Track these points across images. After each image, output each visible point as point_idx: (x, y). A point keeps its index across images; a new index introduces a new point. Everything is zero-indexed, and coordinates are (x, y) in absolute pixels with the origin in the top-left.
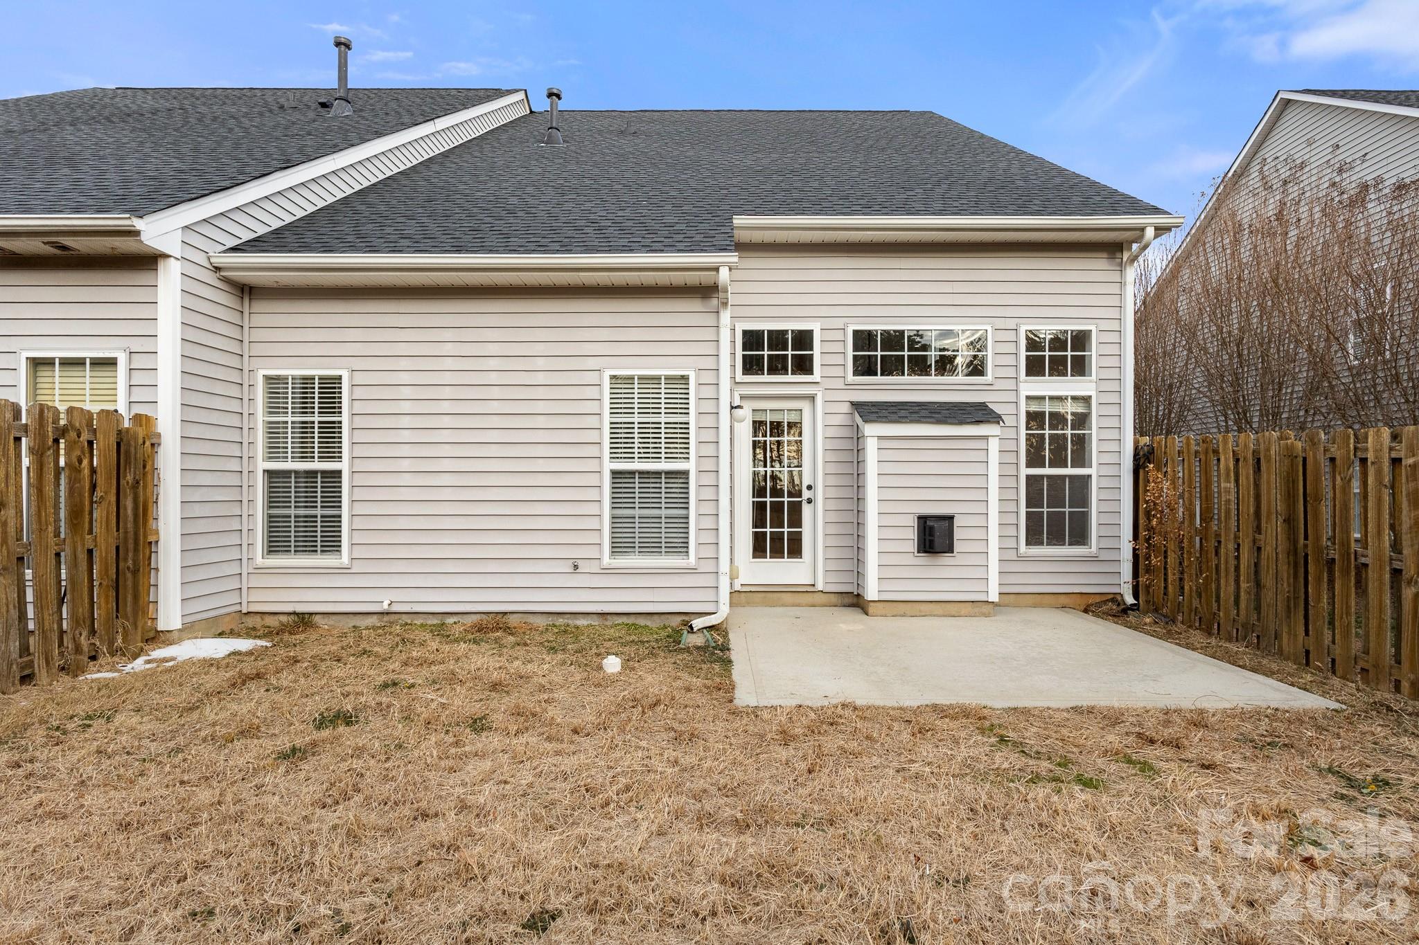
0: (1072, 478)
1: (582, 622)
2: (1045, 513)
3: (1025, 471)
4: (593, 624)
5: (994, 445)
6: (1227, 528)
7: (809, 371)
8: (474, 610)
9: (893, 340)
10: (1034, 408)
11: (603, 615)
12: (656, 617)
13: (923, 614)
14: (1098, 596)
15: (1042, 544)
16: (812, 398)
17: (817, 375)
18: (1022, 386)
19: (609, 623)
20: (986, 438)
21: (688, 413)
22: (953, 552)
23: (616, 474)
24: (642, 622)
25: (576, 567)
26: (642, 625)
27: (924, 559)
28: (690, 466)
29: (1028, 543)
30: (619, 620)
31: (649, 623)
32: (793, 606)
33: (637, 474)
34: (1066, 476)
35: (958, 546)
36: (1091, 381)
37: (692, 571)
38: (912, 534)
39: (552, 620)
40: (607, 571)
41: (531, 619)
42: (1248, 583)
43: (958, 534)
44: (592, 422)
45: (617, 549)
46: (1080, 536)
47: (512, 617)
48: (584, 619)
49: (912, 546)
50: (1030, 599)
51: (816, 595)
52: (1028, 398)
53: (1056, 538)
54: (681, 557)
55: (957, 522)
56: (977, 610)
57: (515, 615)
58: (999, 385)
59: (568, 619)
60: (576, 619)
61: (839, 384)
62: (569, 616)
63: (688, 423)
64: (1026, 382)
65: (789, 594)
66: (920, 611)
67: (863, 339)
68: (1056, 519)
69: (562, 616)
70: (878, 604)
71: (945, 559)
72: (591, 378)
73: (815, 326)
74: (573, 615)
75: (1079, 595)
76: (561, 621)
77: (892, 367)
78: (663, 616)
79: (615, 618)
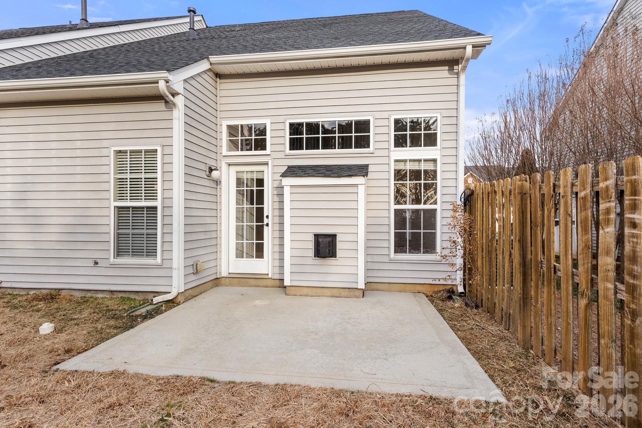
0: (425, 211)
1: (100, 295)
2: (408, 233)
3: (394, 207)
4: (106, 297)
5: (361, 190)
6: (500, 245)
7: (264, 148)
8: (43, 287)
9: (313, 128)
10: (401, 166)
11: (112, 292)
12: (140, 294)
13: (318, 295)
14: (442, 286)
15: (405, 252)
16: (266, 164)
17: (268, 151)
18: (392, 154)
19: (115, 296)
20: (356, 185)
21: (157, 172)
22: (336, 257)
23: (119, 209)
24: (132, 296)
25: (96, 263)
26: (133, 298)
27: (319, 261)
28: (158, 203)
29: (396, 252)
30: (120, 295)
31: (137, 297)
32: (255, 286)
33: (131, 208)
34: (421, 210)
35: (339, 253)
36: (436, 150)
37: (159, 267)
38: (311, 245)
39: (85, 294)
40: (113, 266)
41: (74, 293)
42: (508, 284)
43: (339, 246)
44: (104, 178)
45: (119, 252)
46: (430, 247)
47: (63, 291)
48: (102, 294)
49: (311, 253)
50: (397, 287)
51: (268, 280)
52: (396, 161)
53: (415, 248)
54: (152, 258)
55: (338, 239)
56: (351, 293)
57: (65, 291)
58: (378, 153)
59: (93, 293)
60: (97, 294)
61: (281, 155)
62: (93, 292)
63: (157, 178)
64: (394, 151)
65: (253, 280)
66: (317, 293)
67: (295, 128)
68: (415, 237)
69: (90, 291)
70: (291, 288)
71: (330, 261)
72: (104, 152)
73: (267, 122)
74: (95, 292)
75: (429, 286)
76: (89, 295)
77: (313, 144)
78: (144, 294)
79: (118, 293)
